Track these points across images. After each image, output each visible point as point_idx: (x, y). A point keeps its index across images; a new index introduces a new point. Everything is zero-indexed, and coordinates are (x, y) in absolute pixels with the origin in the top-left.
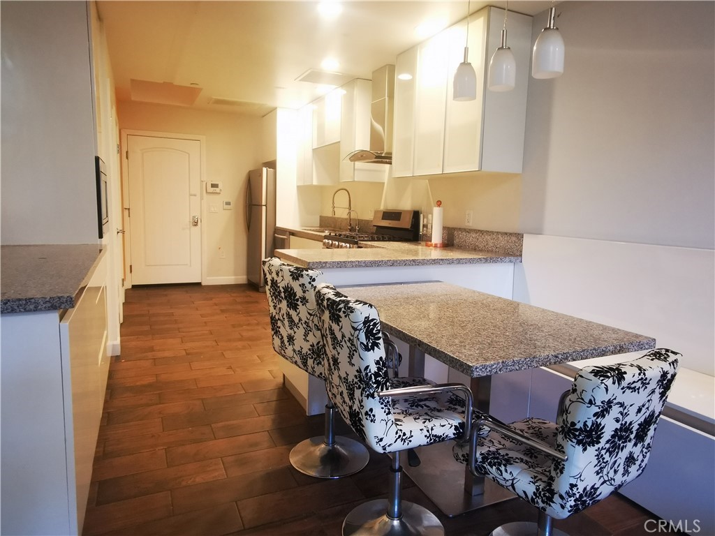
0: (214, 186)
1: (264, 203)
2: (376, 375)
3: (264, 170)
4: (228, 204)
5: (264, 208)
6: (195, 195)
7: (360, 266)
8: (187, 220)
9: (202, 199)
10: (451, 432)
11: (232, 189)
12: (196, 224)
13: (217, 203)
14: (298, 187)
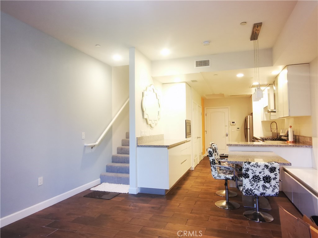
0: (233, 123)
1: (249, 128)
2: (212, 162)
3: (248, 116)
4: (238, 128)
5: (249, 130)
6: (227, 126)
7: (242, 146)
8: (224, 134)
9: (229, 127)
10: (231, 178)
11: (239, 123)
12: (227, 135)
13: (234, 128)
14: (262, 121)
